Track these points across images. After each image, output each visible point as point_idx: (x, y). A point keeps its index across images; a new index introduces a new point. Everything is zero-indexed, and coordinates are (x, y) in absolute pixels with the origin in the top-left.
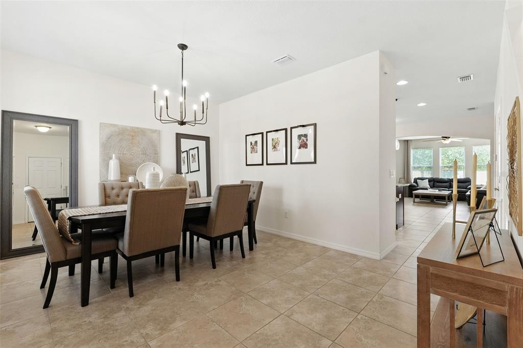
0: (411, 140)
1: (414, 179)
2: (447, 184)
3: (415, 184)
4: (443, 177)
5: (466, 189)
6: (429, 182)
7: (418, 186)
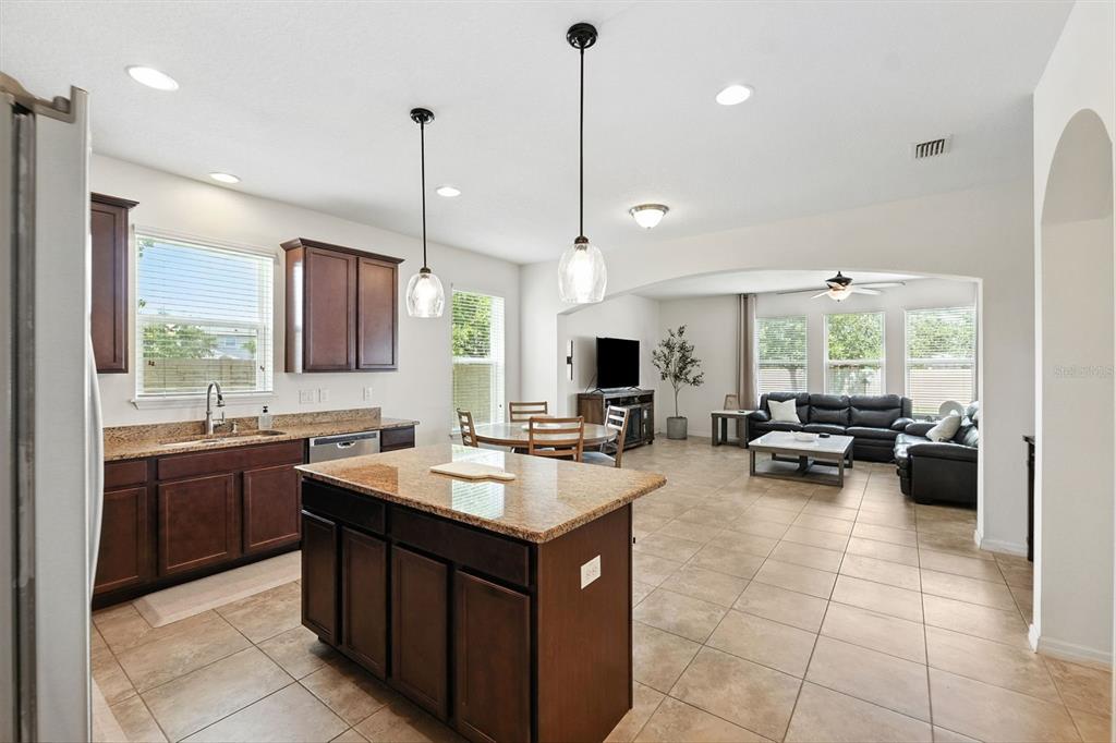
0: (755, 295)
1: (762, 398)
2: (842, 411)
3: (761, 412)
4: (832, 394)
5: (889, 427)
6: (797, 406)
7: (770, 418)
